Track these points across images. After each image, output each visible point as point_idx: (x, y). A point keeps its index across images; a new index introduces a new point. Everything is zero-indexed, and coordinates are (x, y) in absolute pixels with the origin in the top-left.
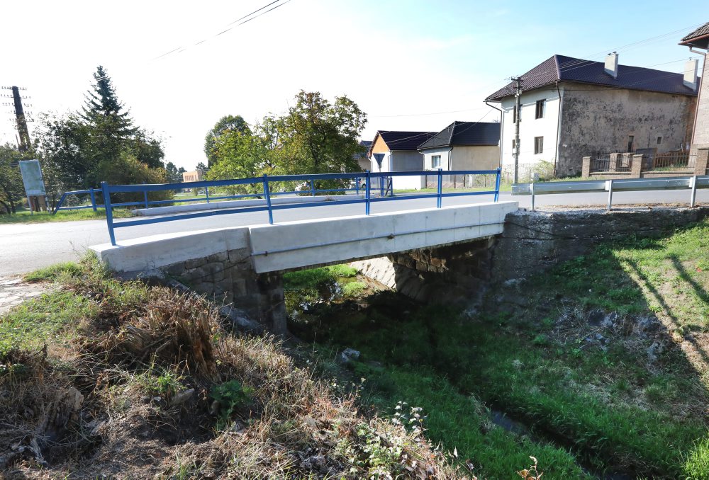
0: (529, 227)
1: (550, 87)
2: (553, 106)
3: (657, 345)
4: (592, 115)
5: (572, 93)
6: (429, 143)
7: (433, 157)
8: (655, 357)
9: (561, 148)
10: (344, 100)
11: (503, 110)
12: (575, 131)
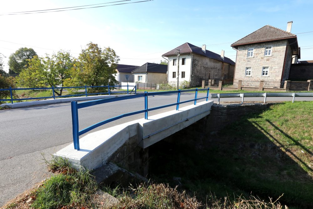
0: (219, 111)
1: (188, 54)
2: (189, 61)
3: (279, 154)
4: (200, 65)
5: (195, 57)
6: (137, 70)
7: (138, 76)
8: (279, 159)
9: (191, 76)
10: (109, 50)
11: (169, 60)
12: (195, 71)
